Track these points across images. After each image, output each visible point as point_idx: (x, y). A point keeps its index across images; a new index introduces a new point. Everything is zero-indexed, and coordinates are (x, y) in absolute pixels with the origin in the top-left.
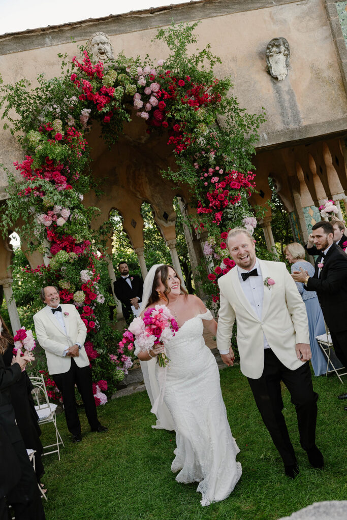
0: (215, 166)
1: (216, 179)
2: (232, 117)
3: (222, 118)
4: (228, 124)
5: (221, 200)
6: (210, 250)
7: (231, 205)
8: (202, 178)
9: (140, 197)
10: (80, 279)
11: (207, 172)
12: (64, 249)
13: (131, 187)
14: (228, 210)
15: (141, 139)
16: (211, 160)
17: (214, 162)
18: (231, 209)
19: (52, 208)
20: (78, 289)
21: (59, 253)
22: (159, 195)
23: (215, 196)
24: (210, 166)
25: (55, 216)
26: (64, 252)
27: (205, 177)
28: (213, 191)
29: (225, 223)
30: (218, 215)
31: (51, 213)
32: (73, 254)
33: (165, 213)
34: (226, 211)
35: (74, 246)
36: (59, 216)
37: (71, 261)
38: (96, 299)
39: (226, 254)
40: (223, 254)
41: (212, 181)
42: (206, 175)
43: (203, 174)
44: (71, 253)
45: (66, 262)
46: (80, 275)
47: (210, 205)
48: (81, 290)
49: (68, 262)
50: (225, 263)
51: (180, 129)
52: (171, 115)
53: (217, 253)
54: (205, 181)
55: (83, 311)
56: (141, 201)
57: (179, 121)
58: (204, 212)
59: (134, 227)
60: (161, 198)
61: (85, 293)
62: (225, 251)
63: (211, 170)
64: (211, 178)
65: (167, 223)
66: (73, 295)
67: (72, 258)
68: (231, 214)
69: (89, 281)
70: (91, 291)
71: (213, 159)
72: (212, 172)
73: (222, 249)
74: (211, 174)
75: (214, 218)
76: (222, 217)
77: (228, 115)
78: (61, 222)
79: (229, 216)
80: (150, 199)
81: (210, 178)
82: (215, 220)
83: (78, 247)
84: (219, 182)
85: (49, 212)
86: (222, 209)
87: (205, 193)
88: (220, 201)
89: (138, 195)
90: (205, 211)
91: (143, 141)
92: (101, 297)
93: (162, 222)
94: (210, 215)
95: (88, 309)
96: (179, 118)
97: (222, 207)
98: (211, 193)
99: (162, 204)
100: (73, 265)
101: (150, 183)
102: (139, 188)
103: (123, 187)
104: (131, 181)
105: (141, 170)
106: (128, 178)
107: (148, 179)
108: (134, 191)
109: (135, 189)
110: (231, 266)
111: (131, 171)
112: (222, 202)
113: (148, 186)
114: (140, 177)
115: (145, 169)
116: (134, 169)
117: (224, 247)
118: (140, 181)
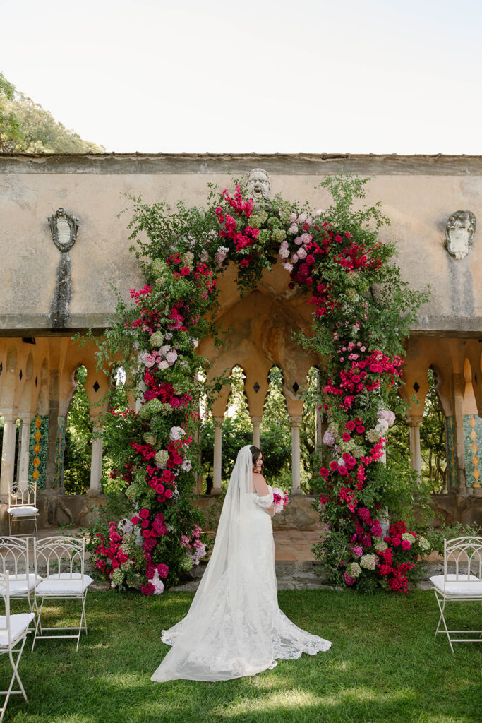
0: (357, 340)
1: (354, 356)
2: (390, 289)
3: (379, 287)
4: (384, 296)
5: (356, 382)
6: (330, 438)
7: (366, 391)
8: (340, 351)
9: (271, 359)
10: (168, 436)
11: (347, 345)
12: (160, 398)
14: (361, 396)
15: (285, 294)
16: (353, 333)
17: (357, 337)
18: (366, 396)
19: (158, 349)
20: (163, 448)
21: (152, 401)
22: (293, 361)
23: (349, 377)
24: (351, 339)
25: (160, 358)
26: (158, 401)
27: (342, 352)
28: (349, 370)
29: (354, 411)
30: (348, 400)
31: (155, 353)
32: (168, 406)
33: (296, 383)
34: (359, 397)
35: (171, 397)
36: (164, 358)
37: (164, 414)
38: (181, 464)
39: (347, 449)
40: (344, 448)
41: (350, 357)
42: (344, 349)
43: (341, 348)
44: (166, 404)
45: (158, 413)
46: (169, 431)
47: (341, 385)
48: (166, 450)
49: (159, 414)
50: (344, 459)
51: (325, 291)
52: (319, 272)
53: (338, 444)
54: (342, 356)
55: (162, 475)
56: (272, 365)
57: (325, 281)
58: (332, 392)
59: (257, 392)
60: (295, 365)
61: (169, 454)
62: (347, 444)
63: (351, 344)
64: (349, 354)
65: (295, 395)
66: (155, 453)
67: (166, 410)
68: (364, 402)
69: (177, 441)
70: (177, 454)
71: (356, 332)
72: (352, 347)
73: (344, 441)
74: (351, 349)
75: (343, 401)
76: (353, 402)
77: (386, 286)
78: (163, 366)
79: (362, 404)
80: (282, 364)
81: (347, 353)
82: (344, 404)
83: (177, 399)
84: (358, 360)
85: (154, 352)
86: (355, 393)
87: (339, 370)
88: (354, 383)
89: (270, 356)
90: (334, 391)
91: (287, 297)
92: (187, 464)
93: (290, 393)
94: (339, 397)
95: (168, 474)
96: (327, 278)
97: (354, 392)
98: (346, 371)
99: (295, 372)
100: (165, 418)
101: (286, 346)
102: (273, 348)
103: (254, 343)
104: (265, 339)
105: (279, 329)
106: (262, 335)
107: (285, 340)
108: (266, 350)
109: (267, 348)
110: (350, 464)
111: (268, 328)
112: (356, 384)
113: (283, 349)
114: (276, 336)
115: (284, 328)
116: (272, 325)
117: (346, 438)
118: (275, 341)
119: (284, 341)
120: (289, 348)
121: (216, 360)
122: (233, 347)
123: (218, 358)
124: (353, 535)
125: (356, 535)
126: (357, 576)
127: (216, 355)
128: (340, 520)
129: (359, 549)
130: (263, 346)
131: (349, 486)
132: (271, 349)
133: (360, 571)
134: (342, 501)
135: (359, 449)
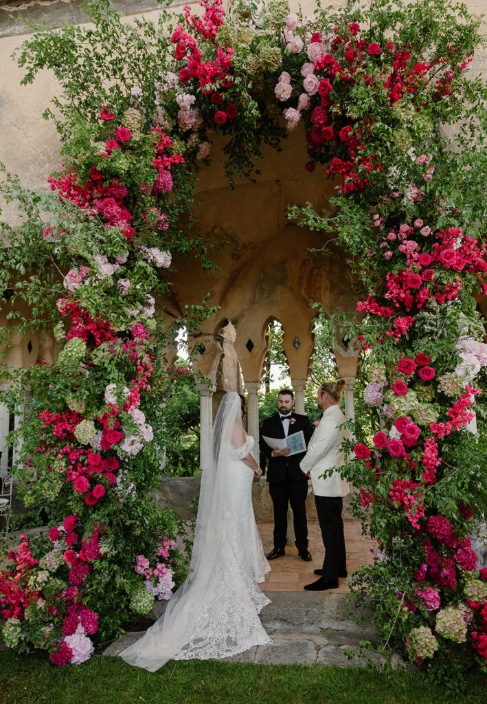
0: (414, 217)
1: (410, 245)
2: (472, 128)
3: (450, 131)
4: (462, 142)
5: (416, 287)
6: (376, 394)
7: (435, 304)
8: (385, 244)
11: (397, 231)
13: (303, 290)
14: (426, 314)
17: (414, 209)
18: (434, 313)
22: (341, 309)
24: (403, 217)
26: (79, 341)
27: (389, 242)
28: (401, 271)
29: (413, 340)
30: (403, 322)
31: (84, 269)
34: (423, 318)
35: (108, 335)
38: (121, 443)
39: (403, 409)
40: (397, 407)
41: (402, 248)
42: (392, 236)
46: (104, 391)
47: (388, 296)
50: (399, 429)
53: (388, 403)
54: (388, 250)
58: (373, 311)
62: (402, 400)
63: (404, 227)
64: (401, 242)
65: (345, 351)
68: (431, 325)
72: (406, 232)
73: (396, 395)
74: (404, 236)
76: (412, 327)
77: (464, 125)
79: (427, 328)
80: (328, 313)
81: (397, 242)
82: (393, 330)
86: (415, 311)
87: (383, 273)
88: (411, 289)
89: (311, 304)
90: (377, 311)
93: (340, 350)
94: (387, 319)
96: (355, 116)
97: (413, 307)
98: (395, 272)
101: (332, 290)
102: (315, 294)
103: (291, 289)
104: (305, 283)
105: (322, 269)
106: (301, 278)
107: (330, 282)
108: (306, 297)
109: (308, 294)
110: (409, 436)
111: (308, 268)
112: (415, 293)
113: (328, 293)
114: (318, 278)
115: (328, 268)
116: (312, 266)
117: (400, 390)
118: (318, 284)
119: (328, 284)
120: (336, 291)
121: (246, 312)
122: (265, 296)
123: (247, 310)
124: (420, 567)
125: (425, 567)
126: (431, 656)
127: (246, 307)
128: (395, 540)
129: (434, 593)
130: (303, 293)
131: (407, 478)
132: (313, 295)
133: (435, 645)
134: (396, 505)
135: (426, 409)
